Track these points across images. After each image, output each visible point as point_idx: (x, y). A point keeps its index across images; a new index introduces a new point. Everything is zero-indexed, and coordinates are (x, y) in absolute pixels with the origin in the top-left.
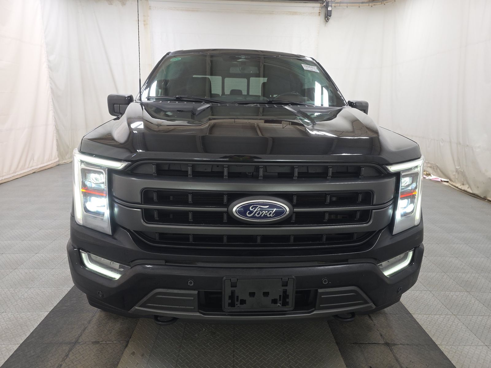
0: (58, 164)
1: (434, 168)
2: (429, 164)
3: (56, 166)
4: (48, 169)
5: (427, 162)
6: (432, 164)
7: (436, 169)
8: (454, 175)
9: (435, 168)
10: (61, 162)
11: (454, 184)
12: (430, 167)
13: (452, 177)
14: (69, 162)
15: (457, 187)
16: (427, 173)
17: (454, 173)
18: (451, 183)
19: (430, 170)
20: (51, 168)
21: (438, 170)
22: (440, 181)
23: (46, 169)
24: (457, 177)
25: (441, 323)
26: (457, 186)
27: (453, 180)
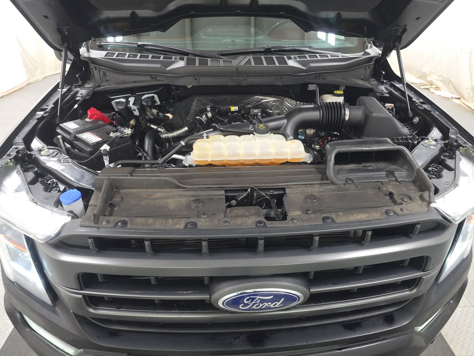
0: (28, 83)
1: (445, 83)
2: (441, 77)
3: (27, 85)
4: (18, 90)
5: (439, 74)
6: (444, 77)
7: (449, 84)
8: (469, 93)
9: (447, 82)
10: (31, 81)
11: (467, 103)
12: (442, 81)
13: (466, 95)
14: (40, 80)
15: (470, 108)
16: (437, 86)
17: (469, 91)
18: (463, 102)
19: (440, 84)
20: (22, 88)
21: (451, 85)
22: (451, 98)
23: (15, 91)
24: (471, 96)
25: (459, 321)
26: (470, 106)
27: (466, 99)
